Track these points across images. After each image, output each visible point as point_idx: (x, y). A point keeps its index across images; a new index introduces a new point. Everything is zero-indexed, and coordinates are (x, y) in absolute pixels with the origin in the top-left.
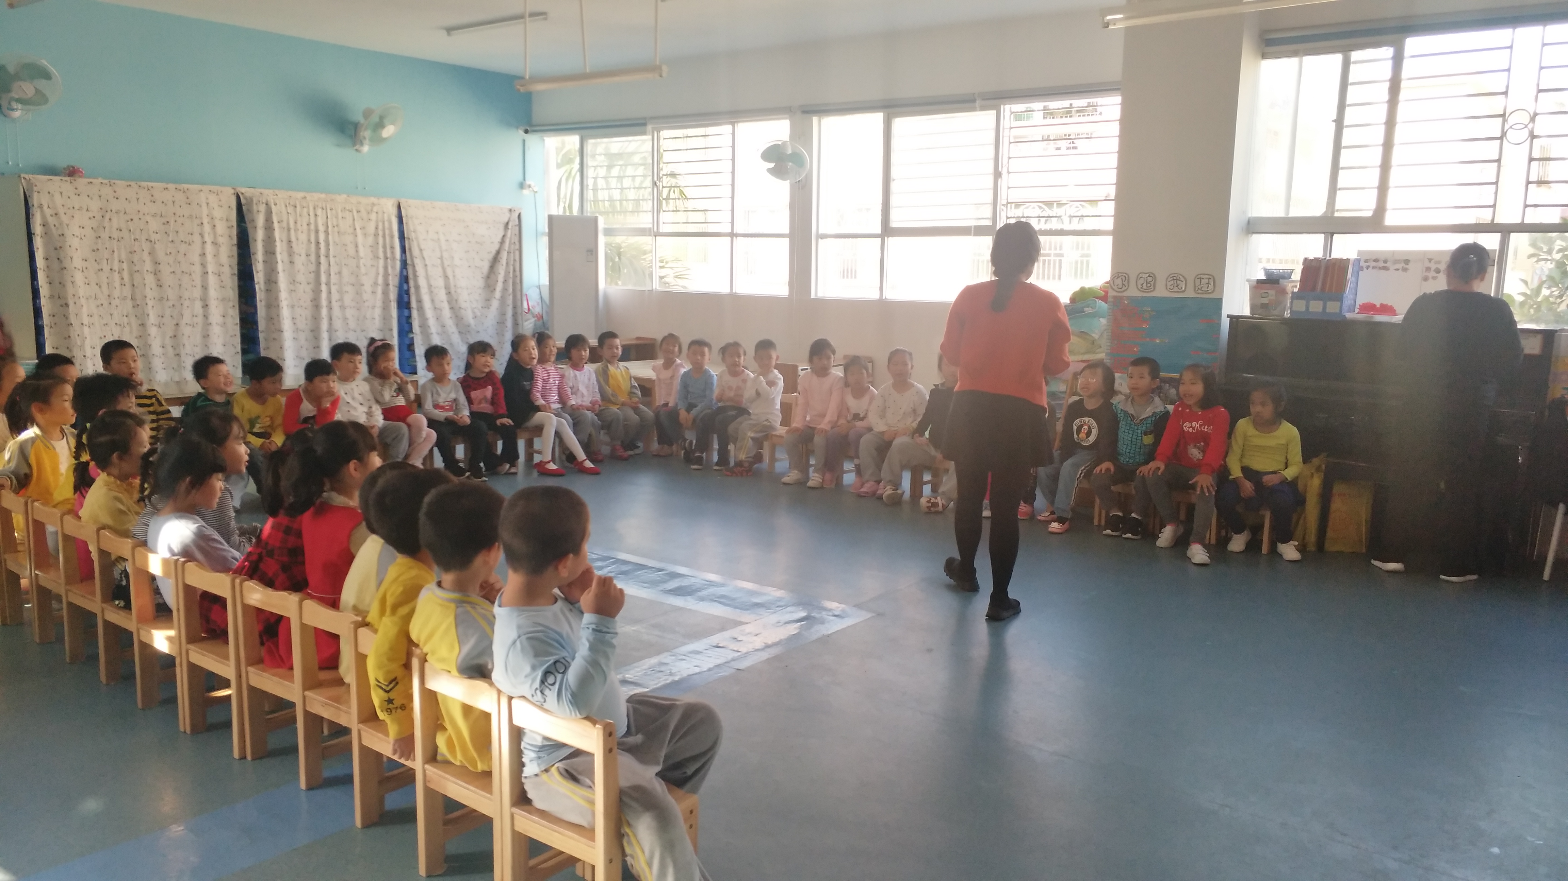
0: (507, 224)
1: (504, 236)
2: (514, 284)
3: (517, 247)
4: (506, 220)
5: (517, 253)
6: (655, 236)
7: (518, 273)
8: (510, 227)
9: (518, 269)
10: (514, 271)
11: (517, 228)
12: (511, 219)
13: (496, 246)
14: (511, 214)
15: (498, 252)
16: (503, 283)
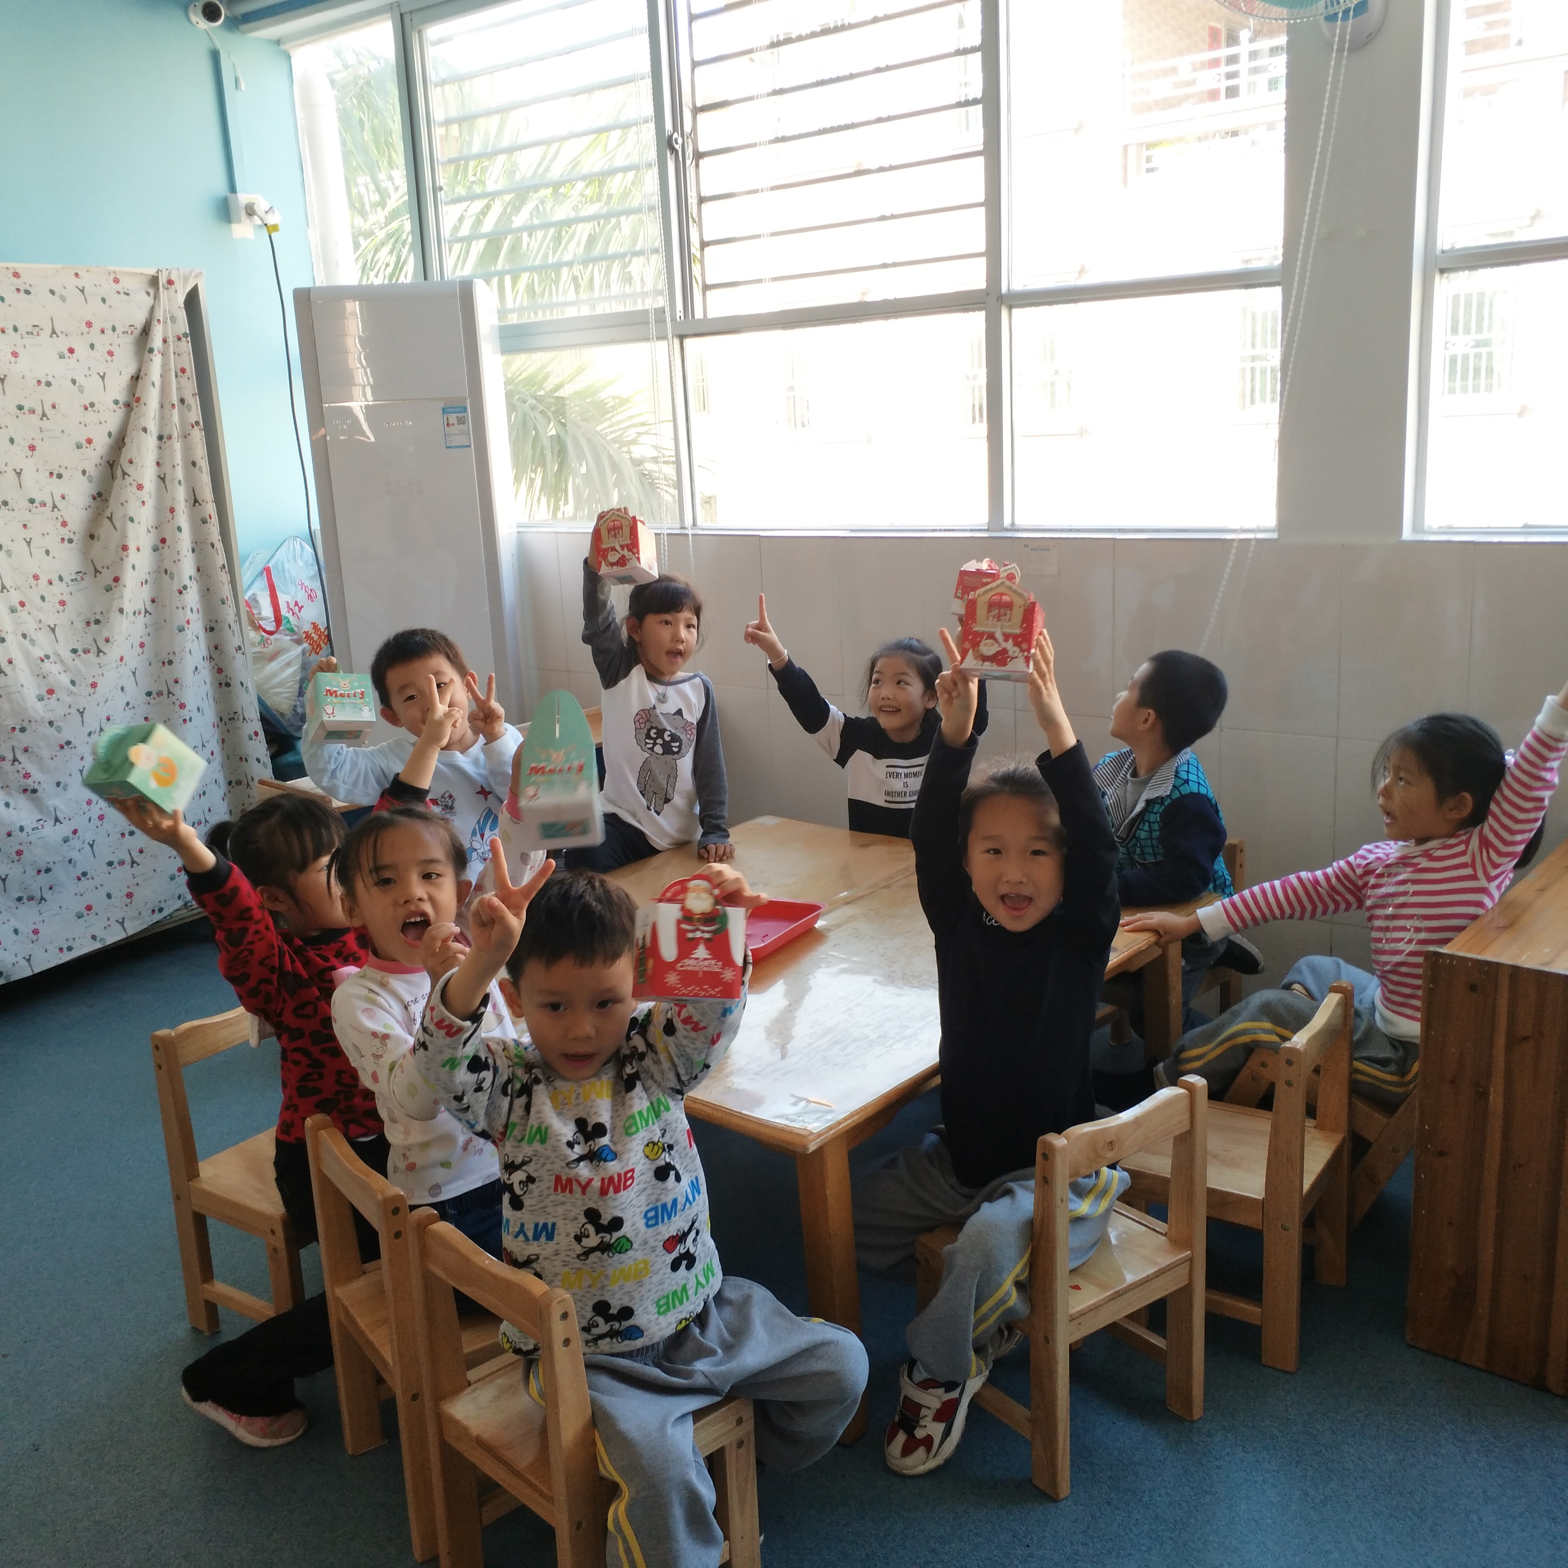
0: (146, 331)
1: (136, 378)
2: (199, 546)
3: (195, 414)
4: (140, 320)
5: (198, 436)
6: (682, 338)
7: (210, 508)
8: (156, 342)
9: (207, 493)
10: (195, 501)
11: (186, 346)
12: (159, 314)
13: (113, 420)
14: (156, 297)
15: (120, 441)
16: (155, 549)
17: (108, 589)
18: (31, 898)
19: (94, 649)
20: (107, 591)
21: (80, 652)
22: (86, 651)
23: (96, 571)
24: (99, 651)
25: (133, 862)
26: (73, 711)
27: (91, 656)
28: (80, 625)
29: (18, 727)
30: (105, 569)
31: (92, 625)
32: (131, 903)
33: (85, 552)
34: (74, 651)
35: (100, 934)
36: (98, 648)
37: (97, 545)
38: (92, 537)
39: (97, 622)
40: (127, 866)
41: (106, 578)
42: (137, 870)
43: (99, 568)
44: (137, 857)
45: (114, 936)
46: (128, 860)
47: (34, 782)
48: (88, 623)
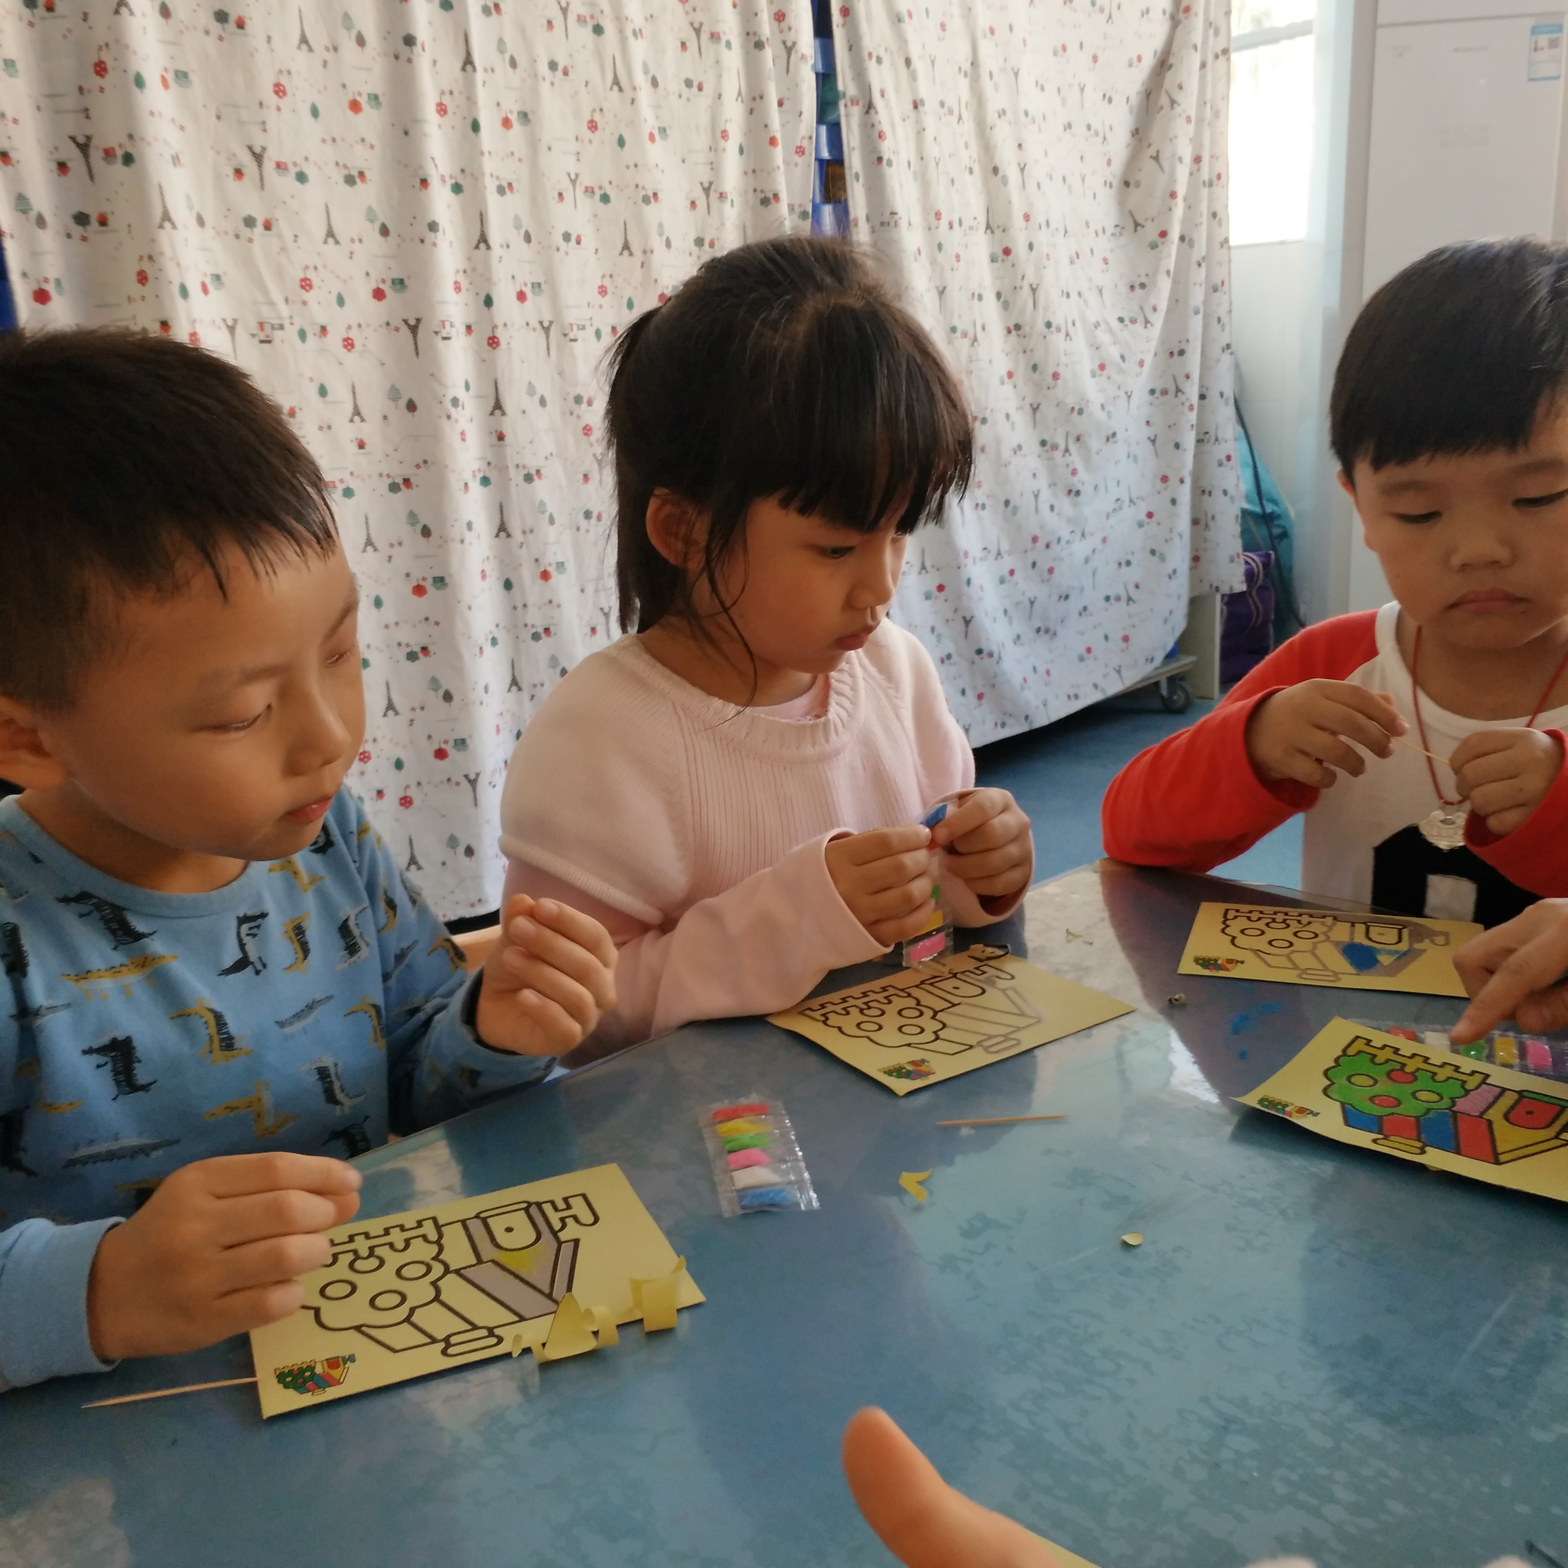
17: (1154, 246)
18: (1047, 631)
19: (1140, 319)
20: (1152, 248)
21: (1127, 322)
22: (1133, 321)
23: (1137, 225)
24: (1147, 322)
25: (1130, 599)
26: (1122, 393)
27: (1139, 326)
28: (1124, 289)
29: (1077, 408)
30: (1149, 221)
31: (1138, 290)
32: (1127, 648)
33: (1121, 202)
34: (1121, 320)
35: (1101, 683)
36: (1146, 318)
37: (1135, 194)
38: (1127, 184)
39: (1143, 286)
40: (1123, 603)
41: (1151, 232)
42: (1133, 608)
43: (1140, 220)
44: (1133, 593)
45: (1113, 687)
46: (1124, 597)
47: (1079, 481)
48: (1132, 287)
